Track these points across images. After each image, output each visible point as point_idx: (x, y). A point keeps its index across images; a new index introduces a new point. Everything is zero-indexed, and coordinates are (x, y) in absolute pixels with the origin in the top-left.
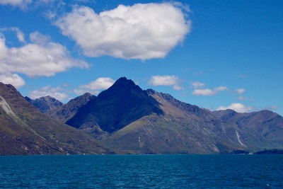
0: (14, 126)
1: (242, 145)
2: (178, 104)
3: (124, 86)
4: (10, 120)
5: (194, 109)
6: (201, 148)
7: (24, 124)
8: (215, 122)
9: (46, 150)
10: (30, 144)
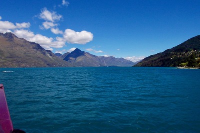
0: (51, 60)
1: (106, 65)
2: (90, 55)
3: (77, 50)
4: (50, 59)
5: (94, 56)
6: (96, 65)
7: (54, 60)
8: (99, 59)
9: (59, 66)
10: (55, 64)
